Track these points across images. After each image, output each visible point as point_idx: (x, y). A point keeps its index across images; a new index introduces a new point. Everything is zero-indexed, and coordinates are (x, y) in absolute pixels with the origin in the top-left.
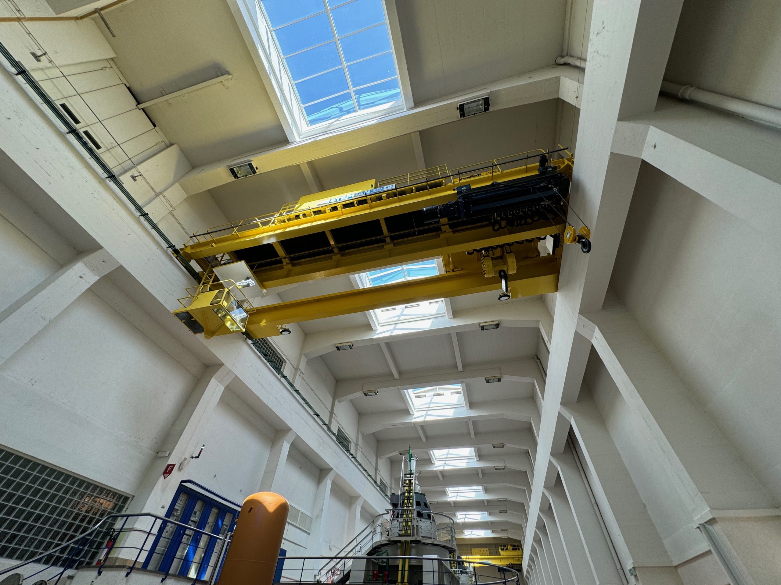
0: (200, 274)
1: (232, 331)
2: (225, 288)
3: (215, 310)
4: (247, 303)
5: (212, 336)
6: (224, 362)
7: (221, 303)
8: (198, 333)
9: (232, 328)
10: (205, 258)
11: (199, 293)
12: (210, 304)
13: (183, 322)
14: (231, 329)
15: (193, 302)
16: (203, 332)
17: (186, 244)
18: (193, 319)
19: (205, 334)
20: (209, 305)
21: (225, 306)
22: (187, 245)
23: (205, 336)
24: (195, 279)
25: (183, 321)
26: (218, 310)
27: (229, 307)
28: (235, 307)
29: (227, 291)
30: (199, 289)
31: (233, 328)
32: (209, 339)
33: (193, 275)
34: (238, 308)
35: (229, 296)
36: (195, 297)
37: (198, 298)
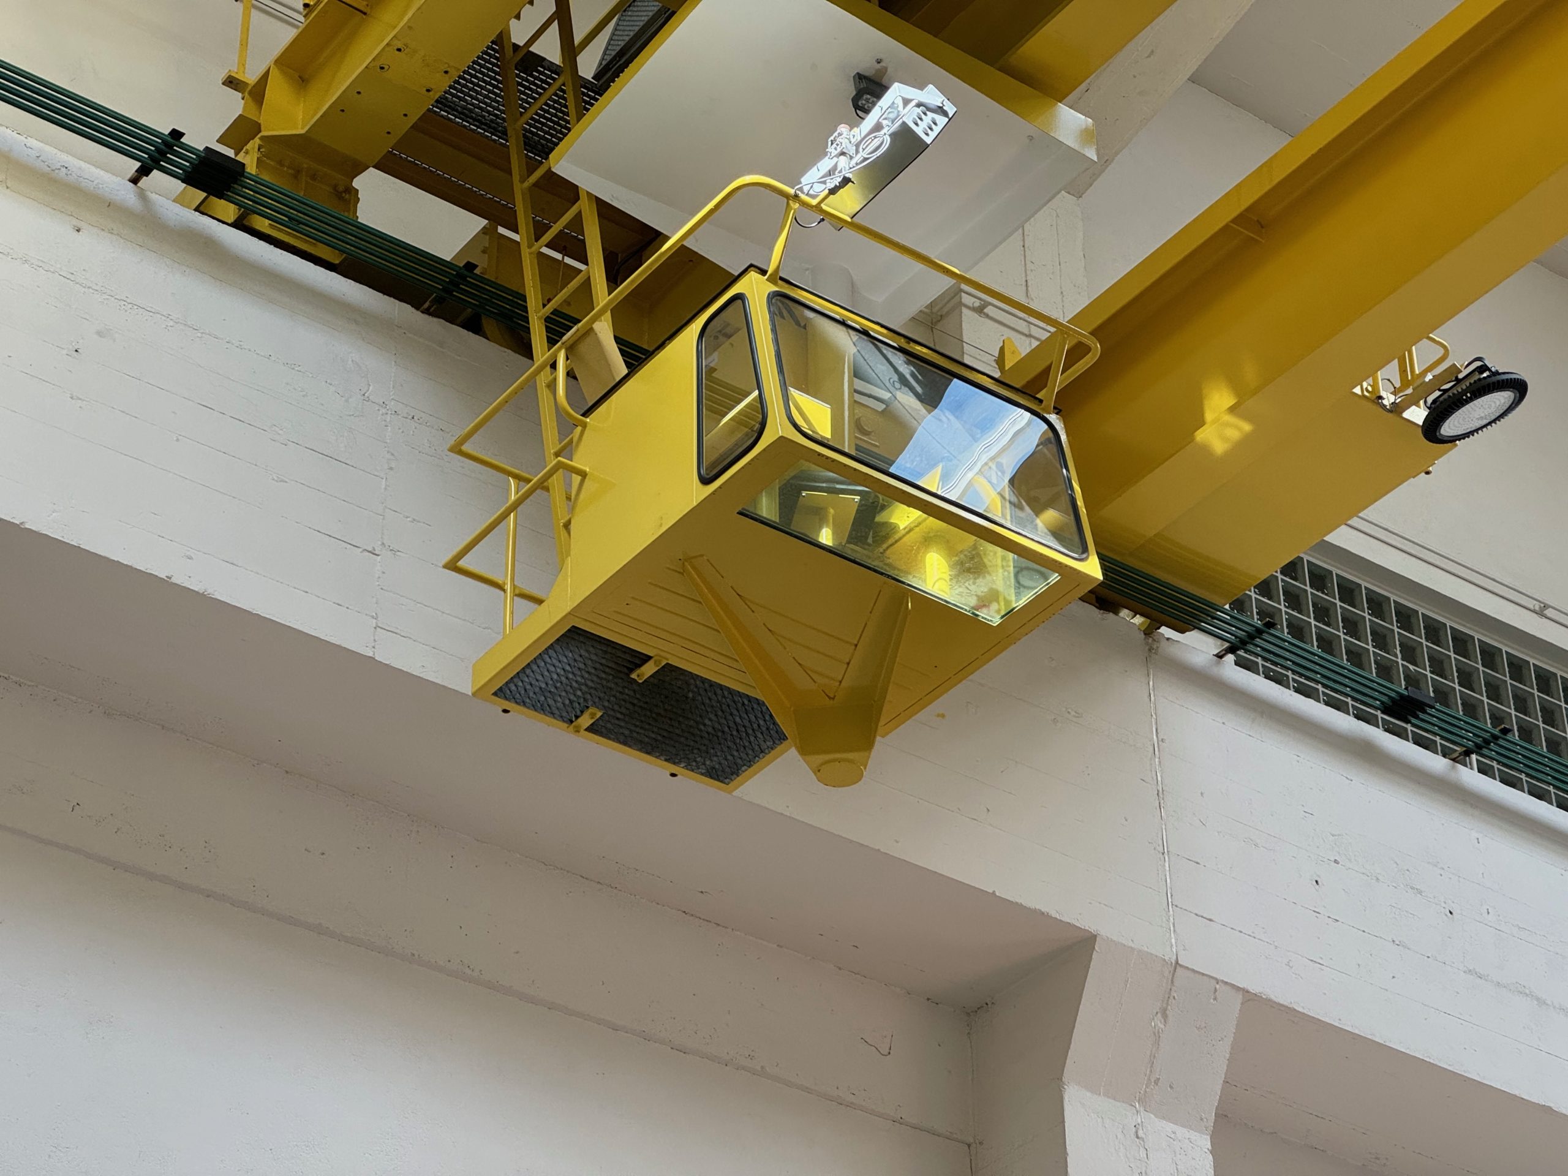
0: (482, 263)
1: (996, 621)
2: (736, 279)
3: (767, 508)
4: (980, 310)
5: (868, 744)
6: (1086, 921)
7: (777, 428)
8: (750, 763)
9: (984, 602)
10: (441, 102)
11: (566, 426)
12: (705, 481)
13: (591, 729)
14: (983, 614)
15: (567, 525)
16: (783, 738)
17: (242, 64)
18: (648, 670)
19: (803, 751)
20: (700, 493)
21: (825, 431)
22: (251, 77)
23: (817, 771)
24: (473, 326)
25: (585, 721)
26: (789, 496)
27: (858, 426)
28: (907, 401)
29: (773, 297)
30: (544, 394)
31: (992, 597)
32: (860, 777)
33: (439, 301)
34: (932, 398)
35: (804, 326)
36: (556, 481)
37: (583, 475)
